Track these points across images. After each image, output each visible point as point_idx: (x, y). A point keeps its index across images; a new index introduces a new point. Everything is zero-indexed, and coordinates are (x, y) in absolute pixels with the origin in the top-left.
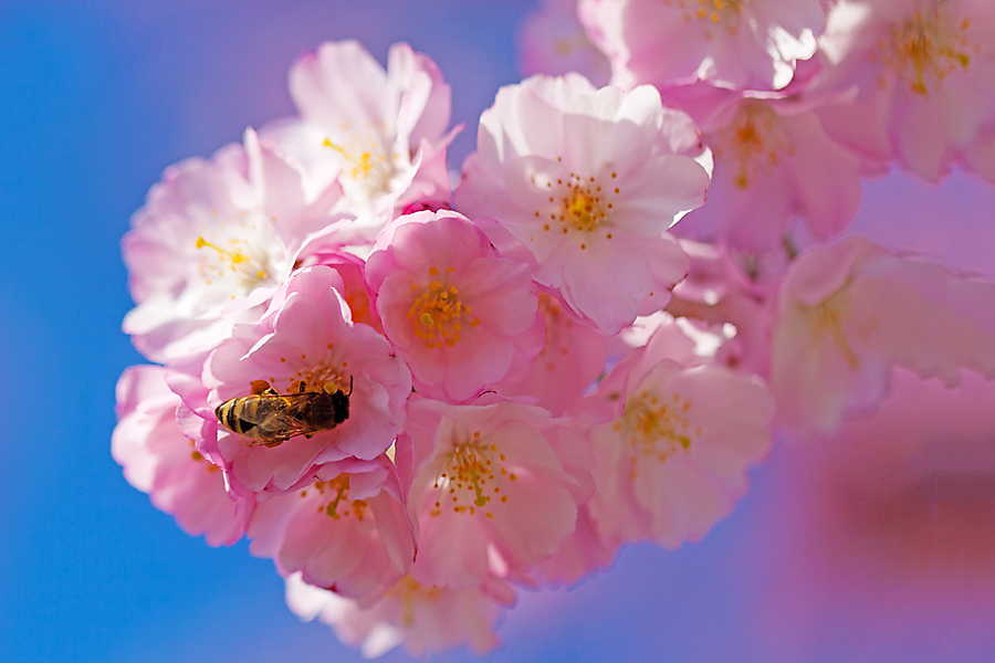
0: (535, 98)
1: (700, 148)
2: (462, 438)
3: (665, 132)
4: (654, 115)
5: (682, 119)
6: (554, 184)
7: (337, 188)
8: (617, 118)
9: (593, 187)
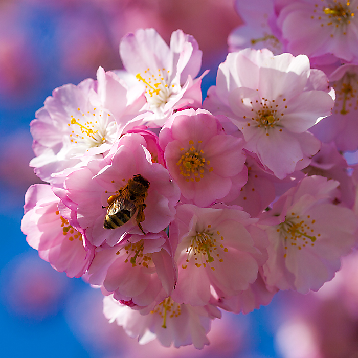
0: (245, 59)
1: (328, 88)
2: (201, 229)
3: (311, 80)
4: (307, 71)
5: (320, 74)
6: (254, 102)
7: (143, 98)
8: (287, 71)
9: (274, 104)
